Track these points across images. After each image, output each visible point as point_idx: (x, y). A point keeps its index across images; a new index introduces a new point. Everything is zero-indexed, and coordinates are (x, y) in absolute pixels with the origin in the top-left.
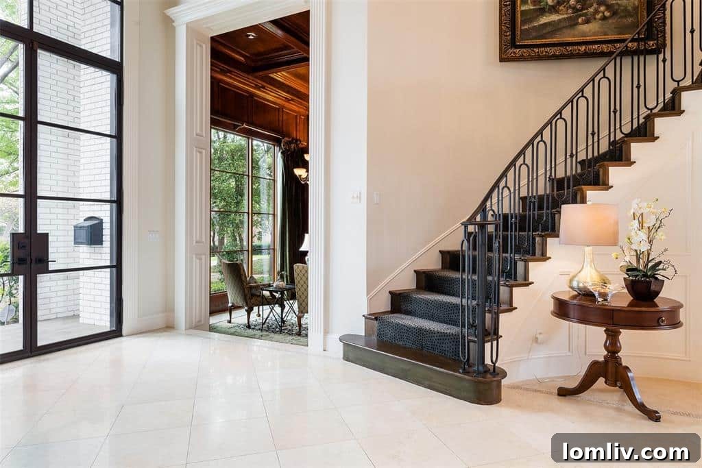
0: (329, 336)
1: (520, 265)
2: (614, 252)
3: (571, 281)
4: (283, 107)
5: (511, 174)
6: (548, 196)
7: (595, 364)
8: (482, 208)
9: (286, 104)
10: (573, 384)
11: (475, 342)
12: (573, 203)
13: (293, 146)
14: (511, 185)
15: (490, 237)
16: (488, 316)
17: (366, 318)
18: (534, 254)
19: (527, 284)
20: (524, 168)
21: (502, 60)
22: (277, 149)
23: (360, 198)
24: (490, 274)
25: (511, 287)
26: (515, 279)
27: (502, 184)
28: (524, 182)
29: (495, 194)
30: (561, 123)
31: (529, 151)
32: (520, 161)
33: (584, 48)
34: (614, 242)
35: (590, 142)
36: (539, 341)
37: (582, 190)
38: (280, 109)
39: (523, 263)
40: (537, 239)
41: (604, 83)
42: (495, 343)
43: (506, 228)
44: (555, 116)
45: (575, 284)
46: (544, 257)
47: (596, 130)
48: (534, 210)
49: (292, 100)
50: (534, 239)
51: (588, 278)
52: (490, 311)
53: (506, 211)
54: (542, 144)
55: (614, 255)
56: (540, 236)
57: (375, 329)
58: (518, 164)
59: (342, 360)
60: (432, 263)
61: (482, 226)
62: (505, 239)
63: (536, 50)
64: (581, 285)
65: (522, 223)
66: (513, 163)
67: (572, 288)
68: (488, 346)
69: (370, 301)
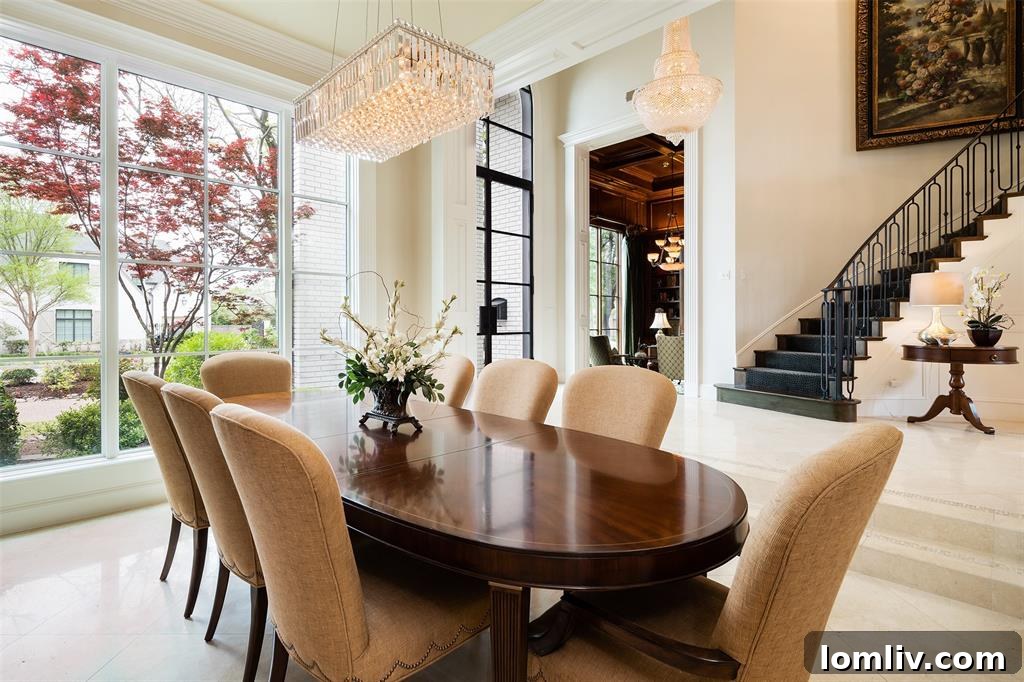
0: (703, 386)
1: (875, 325)
2: (959, 310)
3: (920, 334)
4: (626, 196)
5: (865, 252)
6: (901, 269)
7: (941, 398)
8: (839, 278)
9: (629, 193)
10: (922, 413)
11: (833, 380)
12: (926, 272)
13: (635, 232)
14: (865, 260)
15: (846, 305)
16: (845, 362)
17: (736, 370)
18: (888, 315)
19: (880, 338)
20: (877, 246)
21: (858, 149)
22: (621, 236)
23: (729, 276)
24: (846, 333)
25: (866, 340)
26: (870, 334)
27: (857, 260)
28: (878, 260)
29: (850, 268)
30: (913, 208)
31: (882, 233)
32: (875, 240)
33: (945, 132)
34: (959, 301)
35: (943, 224)
36: (893, 385)
37: (933, 262)
38: (623, 198)
39: (877, 323)
40: (891, 303)
41: (957, 171)
42: (850, 382)
43: (860, 298)
44: (908, 201)
45: (923, 337)
46: (897, 318)
47: (949, 211)
48: (888, 281)
49: (636, 189)
50: (888, 304)
51: (936, 330)
52: (846, 358)
53: (861, 283)
54: (895, 226)
55: (959, 313)
56: (894, 301)
57: (744, 378)
58: (872, 243)
59: (716, 402)
60: (792, 328)
61: (839, 292)
62: (860, 306)
63: (894, 138)
64: (929, 337)
65: (876, 291)
66: (867, 243)
67: (922, 340)
68: (844, 384)
69: (739, 357)
